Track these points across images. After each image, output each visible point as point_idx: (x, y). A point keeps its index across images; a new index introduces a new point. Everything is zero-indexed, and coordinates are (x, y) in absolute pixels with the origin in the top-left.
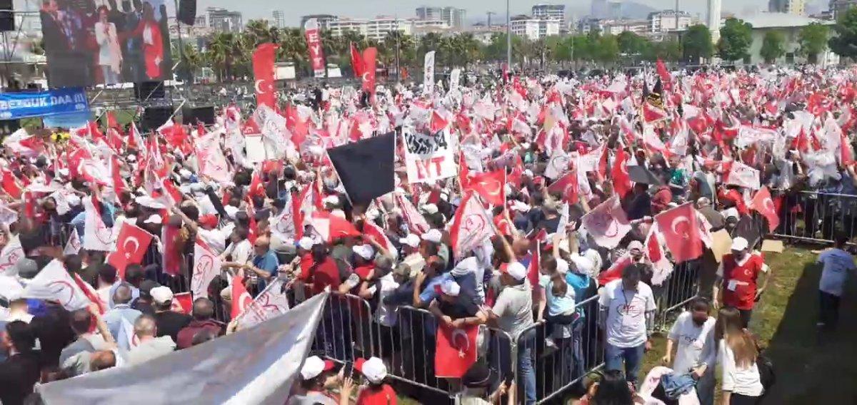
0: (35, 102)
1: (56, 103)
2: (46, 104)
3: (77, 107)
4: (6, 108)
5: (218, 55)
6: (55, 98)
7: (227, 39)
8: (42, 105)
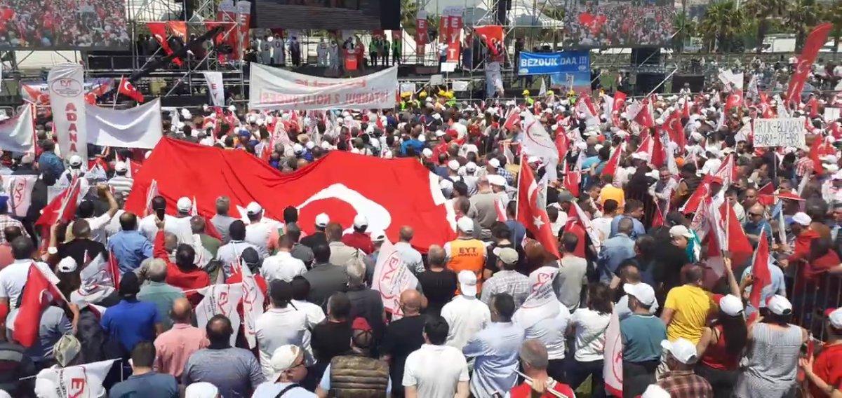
0: (548, 62)
1: (564, 63)
2: (556, 64)
3: (580, 68)
4: (525, 65)
5: (714, 24)
6: (564, 59)
7: (726, 8)
8: (552, 64)
